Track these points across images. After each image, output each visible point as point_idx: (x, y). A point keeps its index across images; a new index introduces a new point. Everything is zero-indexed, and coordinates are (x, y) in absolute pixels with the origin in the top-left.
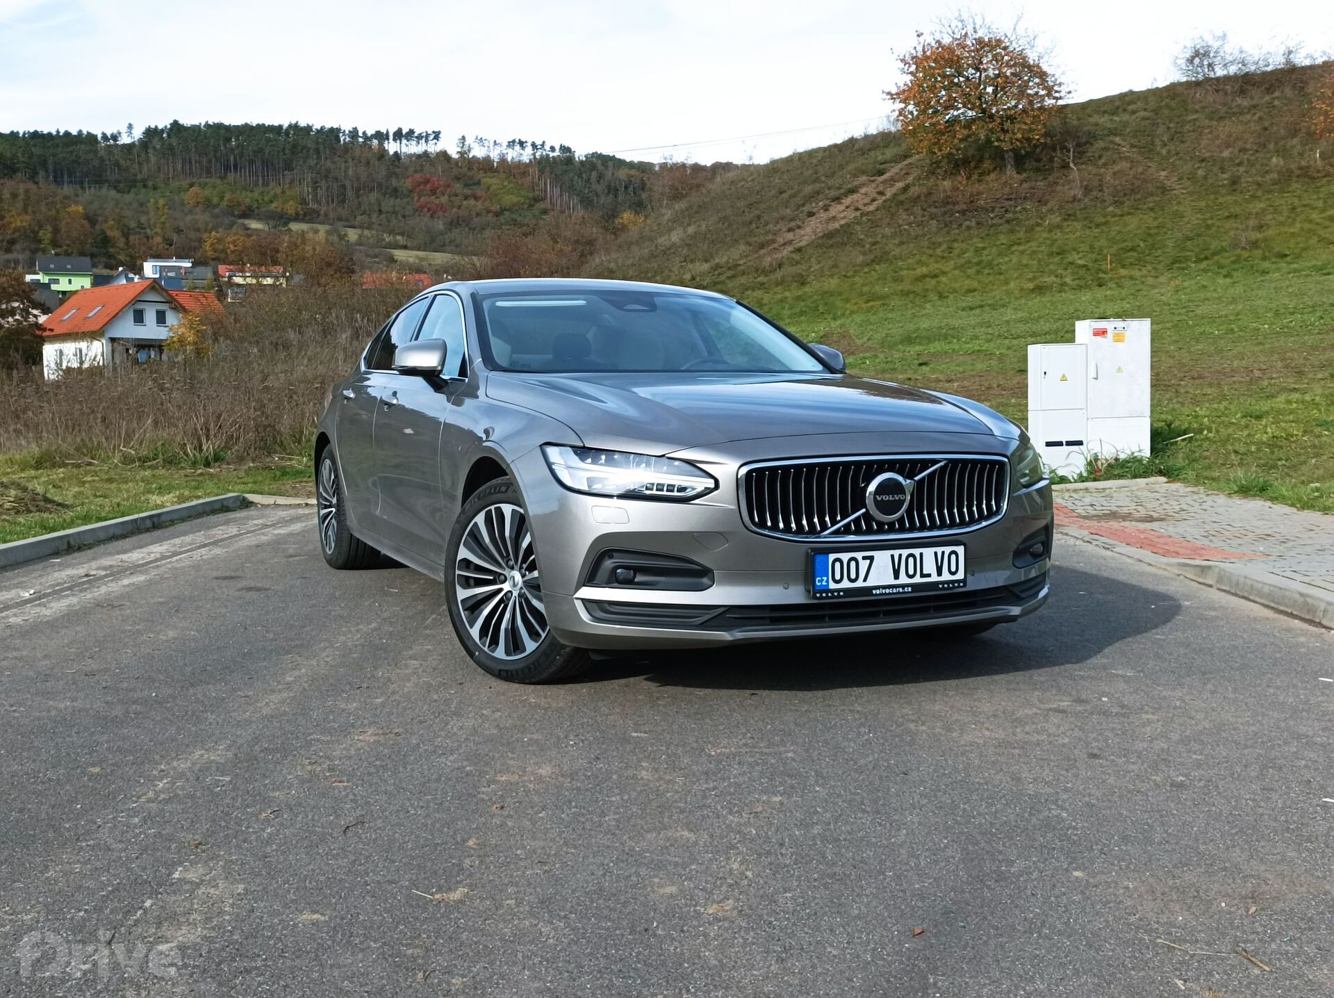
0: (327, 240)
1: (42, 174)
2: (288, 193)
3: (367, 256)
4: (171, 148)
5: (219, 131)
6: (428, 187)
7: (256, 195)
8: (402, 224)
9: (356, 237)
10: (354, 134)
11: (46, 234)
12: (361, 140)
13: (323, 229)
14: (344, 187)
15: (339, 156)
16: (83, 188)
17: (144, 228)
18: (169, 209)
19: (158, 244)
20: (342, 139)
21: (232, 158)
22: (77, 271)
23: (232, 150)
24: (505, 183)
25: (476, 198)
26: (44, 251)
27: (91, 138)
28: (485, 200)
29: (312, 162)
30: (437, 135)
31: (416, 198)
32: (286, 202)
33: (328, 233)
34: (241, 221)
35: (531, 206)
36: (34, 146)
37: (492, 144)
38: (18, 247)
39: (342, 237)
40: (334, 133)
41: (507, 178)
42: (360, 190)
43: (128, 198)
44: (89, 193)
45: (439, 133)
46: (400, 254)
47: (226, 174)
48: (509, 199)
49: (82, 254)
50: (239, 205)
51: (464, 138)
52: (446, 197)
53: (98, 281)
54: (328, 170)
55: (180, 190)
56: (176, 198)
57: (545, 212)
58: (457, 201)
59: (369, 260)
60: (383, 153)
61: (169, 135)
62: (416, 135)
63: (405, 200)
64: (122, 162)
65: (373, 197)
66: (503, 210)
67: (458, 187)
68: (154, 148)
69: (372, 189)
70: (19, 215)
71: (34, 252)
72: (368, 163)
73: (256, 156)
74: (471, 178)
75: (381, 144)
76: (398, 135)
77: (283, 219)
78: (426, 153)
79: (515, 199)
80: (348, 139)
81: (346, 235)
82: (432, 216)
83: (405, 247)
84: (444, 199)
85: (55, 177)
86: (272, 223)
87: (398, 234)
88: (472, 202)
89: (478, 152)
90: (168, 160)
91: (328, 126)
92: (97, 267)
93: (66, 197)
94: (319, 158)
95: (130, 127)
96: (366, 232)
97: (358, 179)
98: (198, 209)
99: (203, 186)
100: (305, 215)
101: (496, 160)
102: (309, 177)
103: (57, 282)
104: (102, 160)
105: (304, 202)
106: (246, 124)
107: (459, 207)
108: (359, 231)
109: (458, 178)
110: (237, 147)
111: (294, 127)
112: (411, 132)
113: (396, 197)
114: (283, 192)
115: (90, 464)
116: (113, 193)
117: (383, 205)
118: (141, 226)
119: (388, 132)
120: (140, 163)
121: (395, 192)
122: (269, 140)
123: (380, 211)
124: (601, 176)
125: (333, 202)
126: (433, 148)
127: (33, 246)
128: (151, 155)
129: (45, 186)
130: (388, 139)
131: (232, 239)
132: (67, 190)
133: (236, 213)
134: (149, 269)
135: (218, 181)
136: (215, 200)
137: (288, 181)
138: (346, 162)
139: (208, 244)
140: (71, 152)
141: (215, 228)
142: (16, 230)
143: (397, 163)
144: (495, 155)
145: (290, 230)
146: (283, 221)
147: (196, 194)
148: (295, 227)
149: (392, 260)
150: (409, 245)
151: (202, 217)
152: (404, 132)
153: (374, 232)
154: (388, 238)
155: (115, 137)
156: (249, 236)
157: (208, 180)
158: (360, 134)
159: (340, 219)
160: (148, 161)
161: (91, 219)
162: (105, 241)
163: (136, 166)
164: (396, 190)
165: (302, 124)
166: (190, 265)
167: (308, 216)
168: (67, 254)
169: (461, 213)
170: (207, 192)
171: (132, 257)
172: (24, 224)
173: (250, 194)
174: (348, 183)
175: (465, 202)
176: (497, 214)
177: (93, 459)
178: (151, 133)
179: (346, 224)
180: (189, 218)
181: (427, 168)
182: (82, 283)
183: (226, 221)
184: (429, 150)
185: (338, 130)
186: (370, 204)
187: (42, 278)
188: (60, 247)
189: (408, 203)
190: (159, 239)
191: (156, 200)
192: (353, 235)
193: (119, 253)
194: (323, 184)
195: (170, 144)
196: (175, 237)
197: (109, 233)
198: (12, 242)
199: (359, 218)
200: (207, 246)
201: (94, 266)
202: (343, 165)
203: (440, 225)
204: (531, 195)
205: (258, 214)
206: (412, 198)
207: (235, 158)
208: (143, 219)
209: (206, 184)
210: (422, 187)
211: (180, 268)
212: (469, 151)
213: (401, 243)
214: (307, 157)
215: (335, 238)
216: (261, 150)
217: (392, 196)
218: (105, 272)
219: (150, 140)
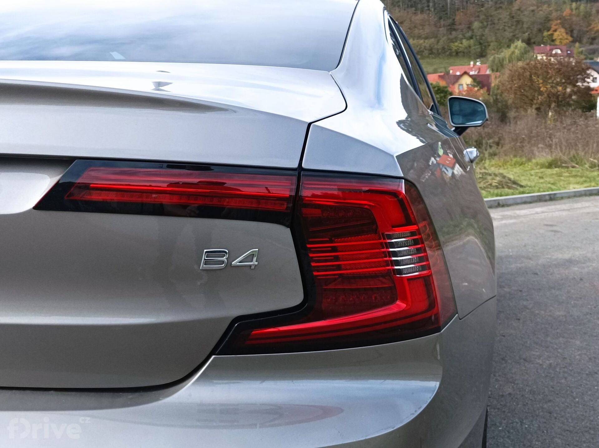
115: (573, 167)
177: (577, 164)
198: (594, 39)
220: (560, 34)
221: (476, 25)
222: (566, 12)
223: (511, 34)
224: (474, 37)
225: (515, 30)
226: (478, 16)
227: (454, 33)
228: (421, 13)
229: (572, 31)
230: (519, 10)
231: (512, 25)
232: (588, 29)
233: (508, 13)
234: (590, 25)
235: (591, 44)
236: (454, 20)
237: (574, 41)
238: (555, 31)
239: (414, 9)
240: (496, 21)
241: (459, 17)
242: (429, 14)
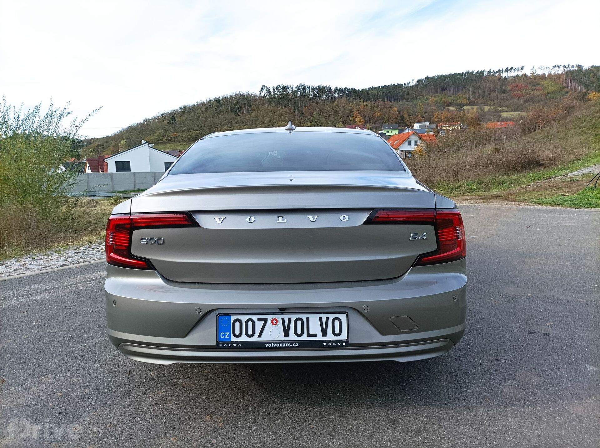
0: (477, 111)
1: (386, 99)
2: (464, 96)
3: (491, 116)
4: (425, 85)
5: (442, 78)
6: (518, 88)
7: (453, 98)
8: (506, 103)
9: (488, 109)
10: (490, 72)
11: (386, 118)
12: (492, 74)
13: (475, 107)
14: (484, 92)
15: (483, 81)
16: (397, 101)
17: (415, 113)
18: (424, 106)
19: (419, 118)
20: (485, 75)
21: (445, 86)
22: (394, 128)
23: (445, 83)
24: (550, 83)
25: (537, 90)
26: (385, 123)
27: (401, 85)
28: (541, 90)
29: (473, 84)
30: (522, 68)
31: (512, 93)
32: (463, 99)
33: (478, 109)
34: (447, 107)
35: (561, 91)
36: (384, 90)
37: (546, 68)
38: (378, 122)
39: (482, 110)
40: (482, 72)
41: (551, 81)
42: (490, 92)
43: (411, 103)
44: (400, 103)
45: (523, 67)
46: (504, 114)
47: (443, 92)
48: (551, 89)
49: (396, 123)
50: (447, 102)
51: (533, 67)
52: (525, 91)
53: (400, 132)
54: (479, 87)
55: (428, 99)
56: (426, 102)
57: (567, 92)
58: (529, 92)
59: (492, 117)
60: (500, 78)
61: (425, 82)
62: (514, 69)
63: (508, 94)
64: (410, 92)
65: (495, 94)
66: (548, 94)
67: (530, 87)
68: (420, 86)
69: (495, 91)
70: (378, 113)
71: (382, 123)
72: (494, 82)
73: (453, 84)
74: (535, 82)
75: (500, 74)
76: (507, 70)
77: (461, 105)
78: (517, 76)
79: (554, 88)
80: (487, 74)
81: (484, 109)
82: (518, 99)
83: (506, 111)
84: (524, 92)
85: (390, 100)
86: (457, 107)
87: (504, 107)
88: (535, 92)
89: (539, 72)
90: (424, 89)
91: (480, 70)
92: (400, 127)
93: (392, 106)
94: (476, 82)
95: (413, 80)
96: (492, 107)
97: (490, 88)
98: (433, 105)
99: (435, 97)
100: (470, 103)
101: (547, 74)
102: (472, 90)
103: (388, 132)
104: (404, 92)
105: (469, 99)
106: (451, 74)
107: (530, 94)
108: (489, 107)
109: (530, 83)
110: (447, 82)
111: (468, 73)
112: (512, 68)
113: (504, 93)
114: (462, 96)
116: (406, 102)
117: (499, 96)
118: (414, 112)
119: (503, 69)
120: (415, 91)
121: (504, 92)
122: (458, 78)
123: (498, 99)
124: (595, 75)
125: (480, 98)
126: (520, 73)
127: (382, 122)
128: (419, 89)
129: (387, 103)
130: (502, 72)
131: (444, 114)
132: (393, 103)
133: (446, 105)
134: (416, 126)
135: (440, 95)
136: (439, 101)
137: (464, 92)
138: (486, 82)
139: (435, 116)
140: (395, 91)
141: (438, 111)
142: (378, 117)
143: (505, 80)
144: (546, 73)
145: (464, 109)
146: (461, 106)
147: (433, 100)
148: (465, 108)
149: (500, 116)
150: (508, 110)
151: (434, 107)
152: (509, 69)
153: (495, 107)
154: (500, 108)
155: (408, 84)
156: (449, 112)
157: (437, 95)
158: (492, 72)
159: (482, 103)
160: (418, 90)
161: (399, 112)
162: (403, 118)
163: (414, 93)
164: (504, 91)
165: (471, 71)
166: (429, 124)
167: (471, 103)
168: (392, 123)
169: (530, 96)
170: (436, 99)
171: (411, 123)
172: (380, 115)
173: (450, 98)
174: (486, 90)
175: (532, 92)
176: (546, 95)
178: (420, 81)
179: (484, 105)
180: (430, 108)
181: (518, 81)
182: (396, 132)
183: (442, 108)
184: (519, 74)
185: (484, 71)
186: (494, 97)
187: (384, 132)
188: (390, 121)
189: (509, 95)
190: (420, 116)
191: (420, 103)
192: (486, 109)
193: (407, 122)
194: (477, 91)
195: (425, 84)
196: (425, 115)
197: (404, 116)
198: (376, 121)
199: (489, 102)
200: (435, 117)
201: (399, 126)
202: (485, 84)
203: (521, 102)
204: (561, 86)
205: (453, 105)
206: (511, 93)
207: (446, 86)
208: (415, 110)
209: (436, 96)
210: (515, 88)
211: (425, 125)
212: (535, 72)
213: (505, 110)
214: (472, 83)
215: (480, 111)
216: (455, 82)
217: (503, 93)
218: (403, 128)
219: (419, 84)
220: (359, 119)
221: (315, 114)
222: (361, 106)
223: (334, 119)
224: (314, 121)
225: (335, 117)
226: (315, 109)
227: (303, 118)
228: (284, 107)
229: (365, 117)
230: (337, 106)
231: (334, 114)
232: (373, 116)
233: (331, 108)
234: (374, 113)
235: (375, 124)
236: (303, 111)
237: (366, 123)
238: (356, 117)
239: (280, 105)
240: (325, 112)
241: (305, 109)
242: (289, 108)
